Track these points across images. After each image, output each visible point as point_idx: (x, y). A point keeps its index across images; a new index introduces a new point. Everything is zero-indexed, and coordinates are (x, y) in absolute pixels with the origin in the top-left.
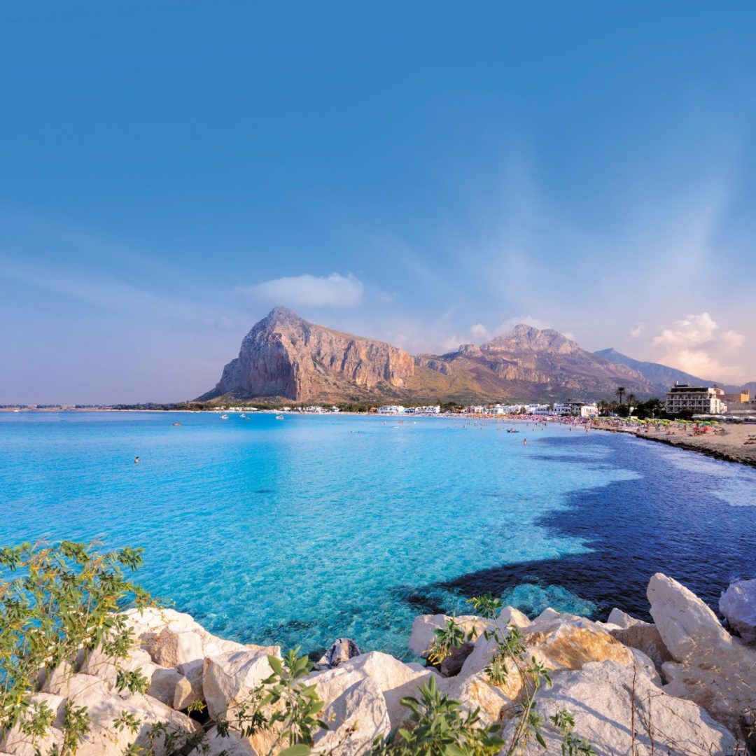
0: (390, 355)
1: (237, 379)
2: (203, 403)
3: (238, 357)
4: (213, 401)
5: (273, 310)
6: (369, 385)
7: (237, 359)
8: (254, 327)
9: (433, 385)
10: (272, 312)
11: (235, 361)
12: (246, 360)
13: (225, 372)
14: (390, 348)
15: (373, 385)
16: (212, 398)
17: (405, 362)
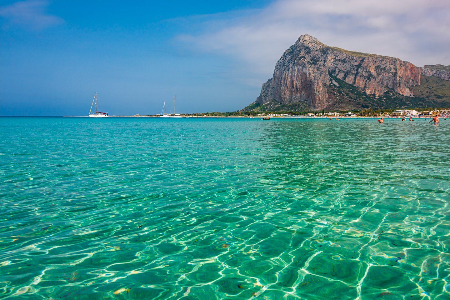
0: (398, 68)
1: (272, 94)
2: (248, 112)
3: (272, 77)
4: (255, 110)
5: (299, 38)
6: (377, 95)
7: (271, 79)
8: (284, 53)
9: (440, 93)
10: (299, 40)
11: (270, 80)
12: (278, 79)
13: (263, 89)
14: (398, 62)
15: (381, 94)
16: (254, 108)
17: (412, 73)
